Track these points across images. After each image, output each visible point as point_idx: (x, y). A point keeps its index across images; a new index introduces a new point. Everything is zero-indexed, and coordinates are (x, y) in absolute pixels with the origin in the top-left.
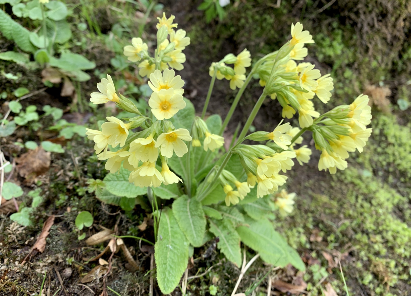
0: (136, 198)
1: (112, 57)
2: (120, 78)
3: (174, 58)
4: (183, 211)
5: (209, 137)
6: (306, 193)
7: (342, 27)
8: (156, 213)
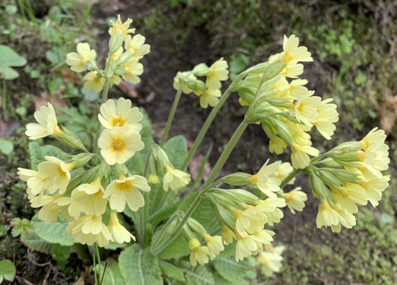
0: (72, 246)
1: (47, 49)
2: (57, 77)
3: (129, 69)
4: (132, 267)
5: (170, 173)
6: (300, 241)
7: (353, 16)
8: (98, 268)
